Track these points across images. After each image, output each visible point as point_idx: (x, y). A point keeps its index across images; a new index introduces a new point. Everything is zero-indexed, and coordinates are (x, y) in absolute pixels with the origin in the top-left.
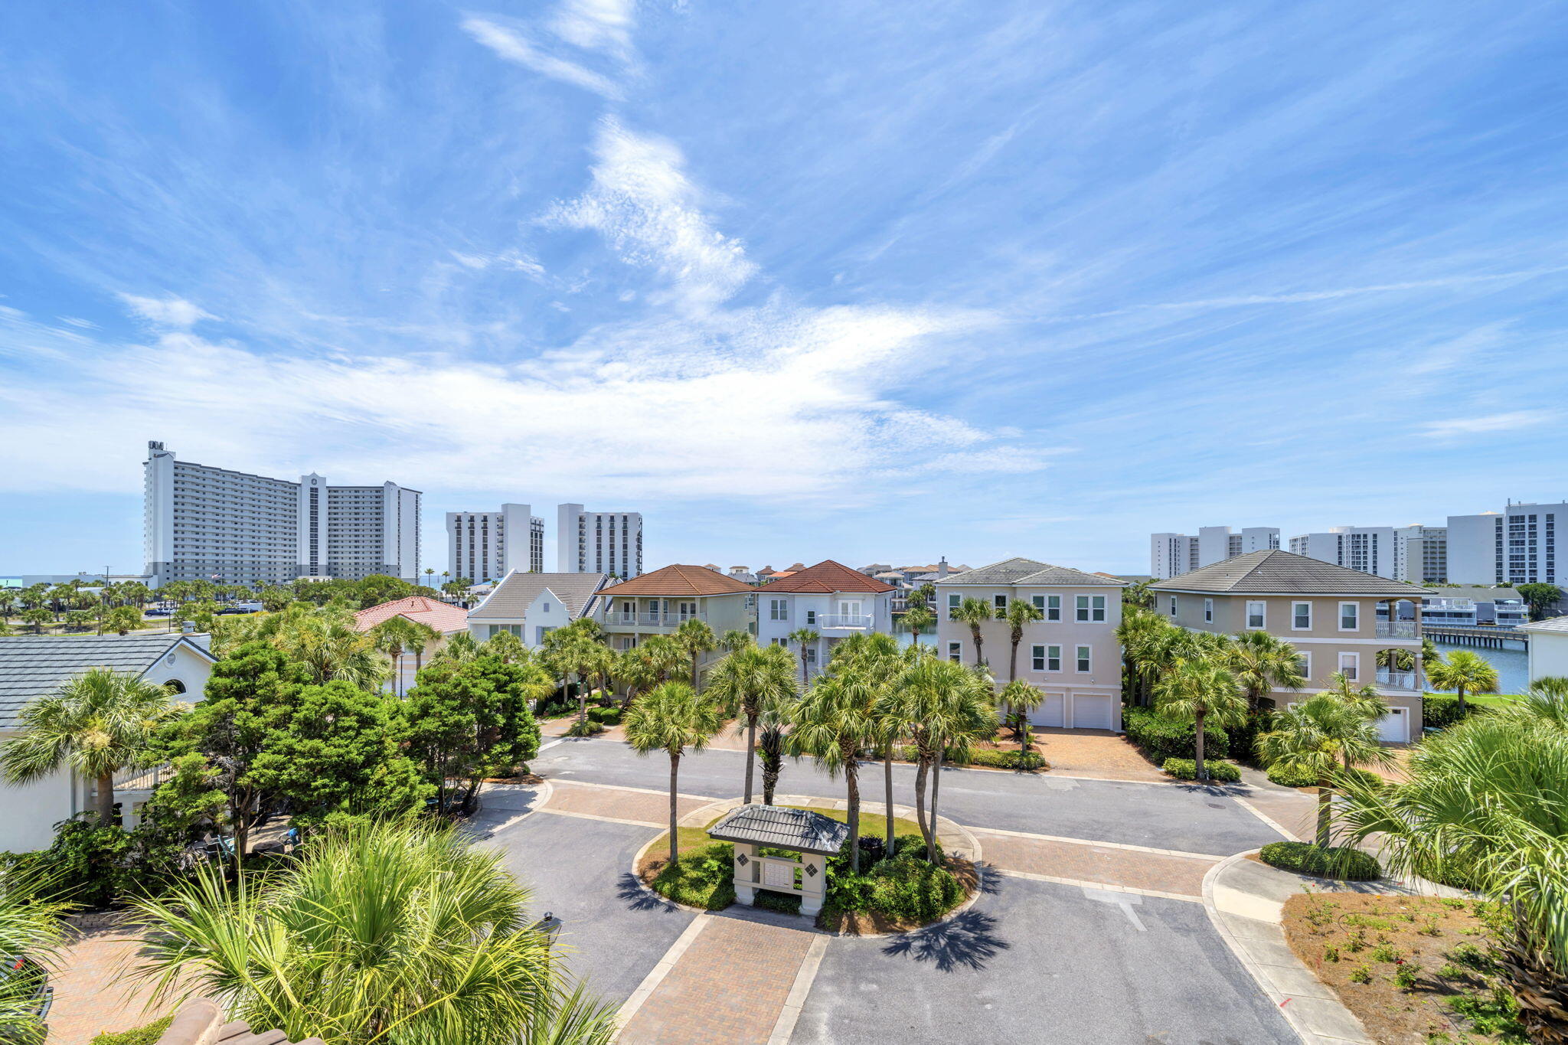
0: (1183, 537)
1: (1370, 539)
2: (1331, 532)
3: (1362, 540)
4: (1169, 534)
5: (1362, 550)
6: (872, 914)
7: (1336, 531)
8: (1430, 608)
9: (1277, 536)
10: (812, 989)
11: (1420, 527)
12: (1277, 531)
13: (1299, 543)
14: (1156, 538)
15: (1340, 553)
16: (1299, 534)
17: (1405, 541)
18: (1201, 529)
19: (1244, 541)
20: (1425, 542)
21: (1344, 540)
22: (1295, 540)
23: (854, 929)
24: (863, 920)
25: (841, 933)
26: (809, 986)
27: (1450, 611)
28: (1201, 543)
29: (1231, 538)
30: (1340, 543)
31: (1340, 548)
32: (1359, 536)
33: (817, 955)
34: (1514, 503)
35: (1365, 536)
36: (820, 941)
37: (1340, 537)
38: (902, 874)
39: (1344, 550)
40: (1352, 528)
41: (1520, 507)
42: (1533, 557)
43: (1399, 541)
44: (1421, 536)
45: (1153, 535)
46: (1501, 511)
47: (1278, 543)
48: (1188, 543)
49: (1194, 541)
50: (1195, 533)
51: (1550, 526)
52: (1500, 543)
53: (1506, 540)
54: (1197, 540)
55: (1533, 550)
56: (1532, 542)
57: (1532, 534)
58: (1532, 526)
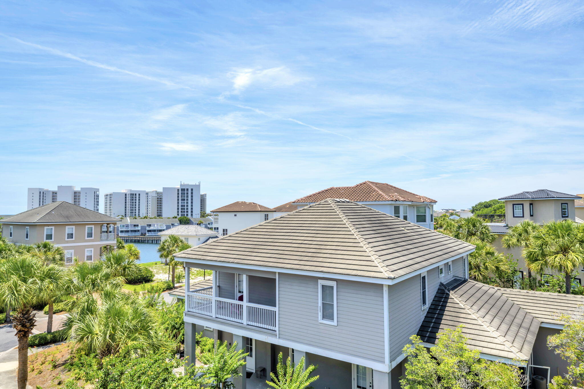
0: (48, 191)
1: (137, 196)
2: (122, 192)
3: (134, 196)
4: (40, 189)
5: (134, 201)
7: (124, 191)
8: (152, 228)
9: (98, 193)
11: (156, 191)
12: (98, 190)
13: (108, 197)
14: (31, 191)
15: (126, 202)
16: (109, 192)
17: (151, 197)
18: (59, 187)
19: (81, 195)
20: (158, 198)
21: (127, 196)
22: (107, 195)
27: (158, 229)
28: (58, 195)
29: (75, 193)
30: (126, 197)
31: (126, 200)
32: (133, 194)
35: (136, 194)
37: (126, 195)
39: (127, 201)
40: (131, 190)
41: (184, 185)
42: (187, 206)
43: (149, 197)
44: (156, 195)
45: (29, 189)
46: (179, 187)
47: (98, 197)
48: (51, 195)
49: (54, 194)
50: (55, 189)
51: (192, 193)
52: (178, 200)
53: (180, 198)
54: (56, 193)
55: (187, 203)
56: (187, 200)
57: (187, 196)
58: (187, 193)
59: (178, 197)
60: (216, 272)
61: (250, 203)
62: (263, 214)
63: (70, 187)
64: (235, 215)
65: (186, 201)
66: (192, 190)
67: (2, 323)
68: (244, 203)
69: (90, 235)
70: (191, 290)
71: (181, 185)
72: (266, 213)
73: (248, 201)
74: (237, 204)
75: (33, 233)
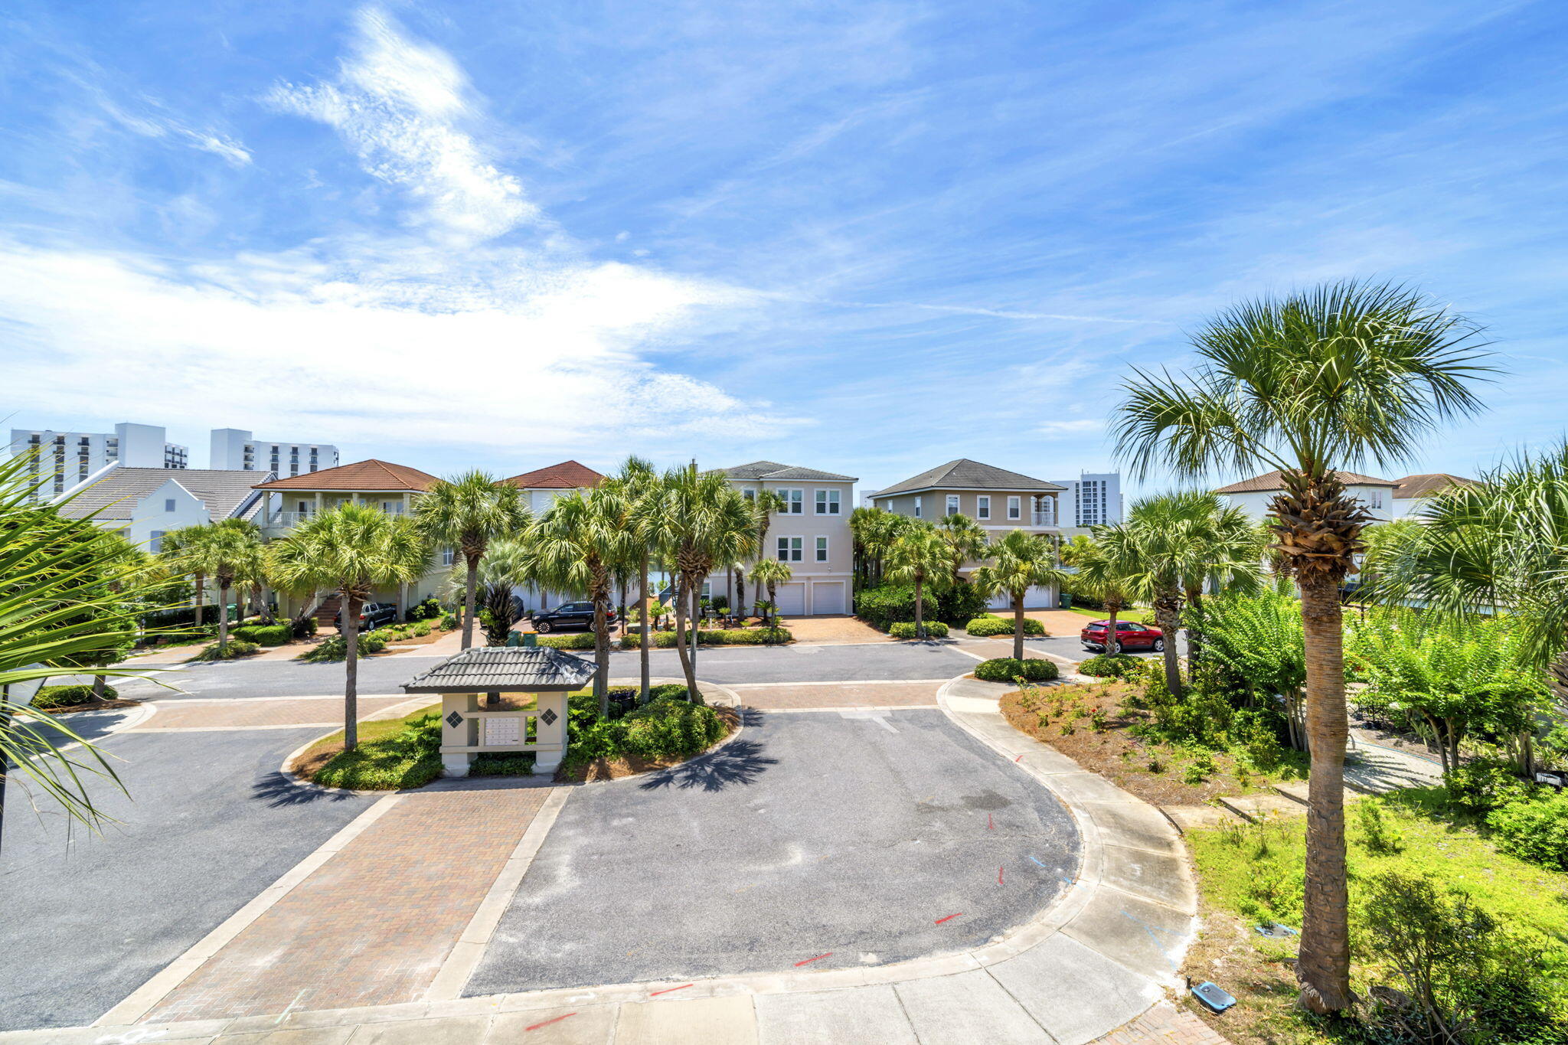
6: (625, 757)
10: (548, 837)
23: (604, 774)
24: (616, 765)
25: (587, 782)
26: (544, 835)
33: (556, 805)
34: (1086, 474)
36: (561, 793)
38: (661, 714)
46: (1078, 479)
51: (1104, 489)
52: (1078, 501)
53: (1081, 498)
55: (1095, 506)
56: (1095, 501)
57: (1095, 495)
58: (1095, 490)
59: (1077, 496)
65: (1092, 503)
66: (1104, 483)
71: (1083, 476)
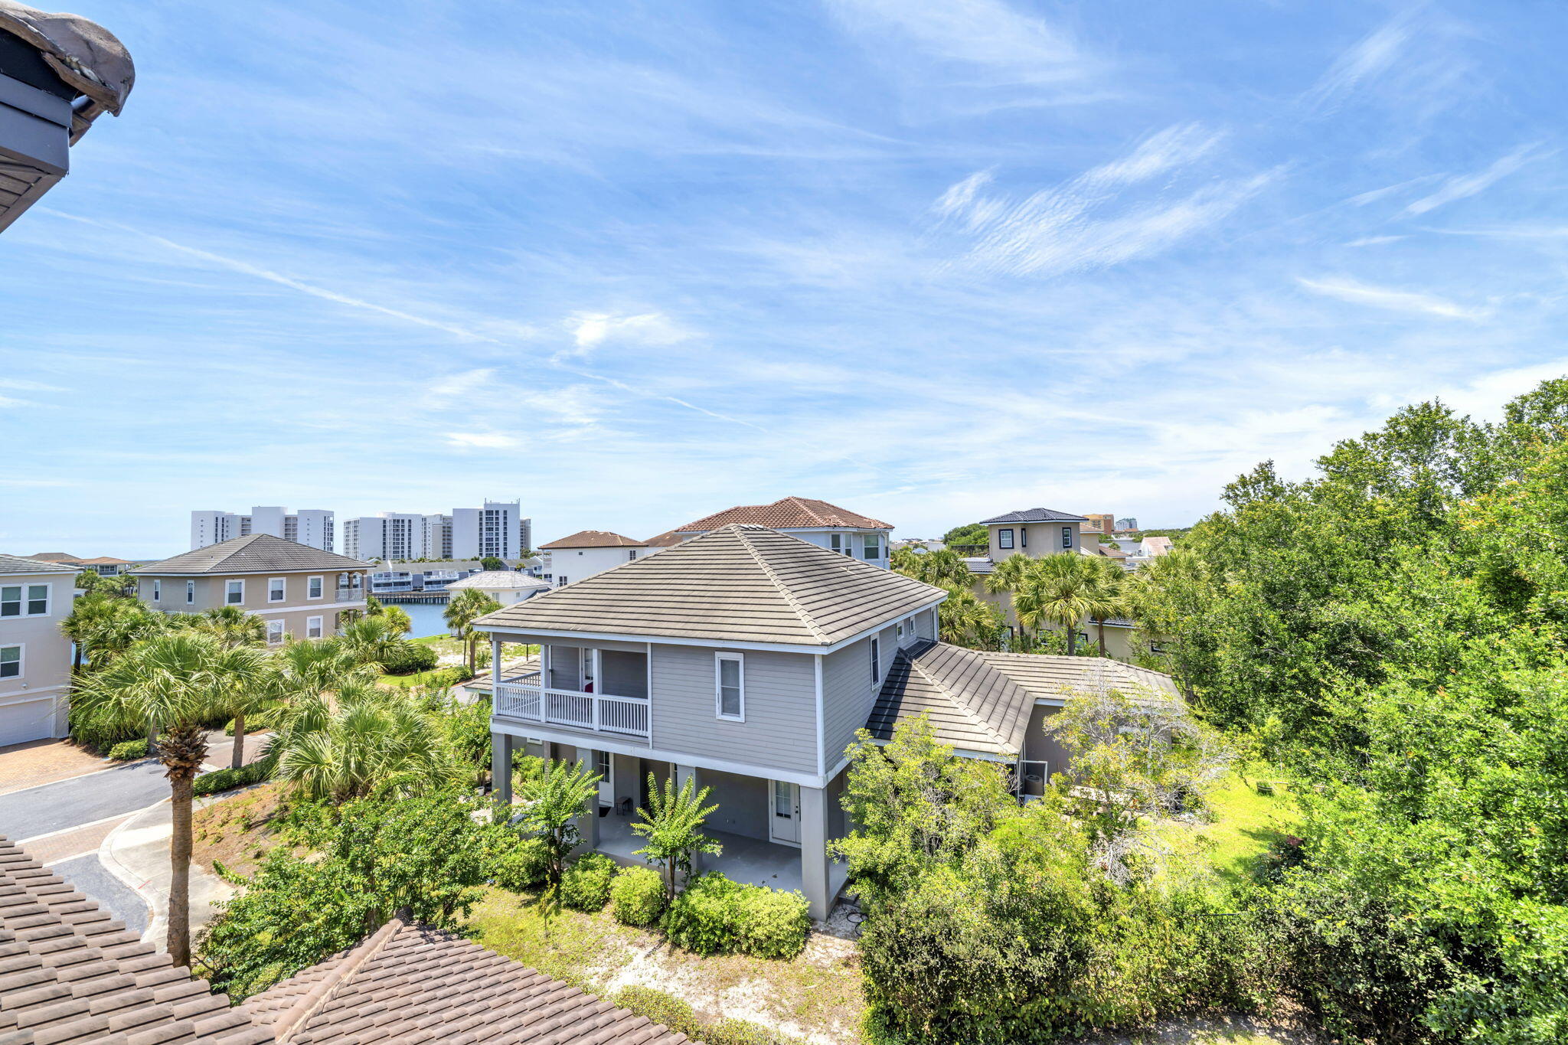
0: (233, 517)
1: (406, 524)
2: (378, 516)
3: (400, 524)
4: (216, 512)
5: (401, 533)
7: (382, 516)
8: (433, 578)
9: (331, 519)
11: (440, 516)
12: (332, 514)
13: (351, 526)
14: (198, 517)
15: (384, 535)
16: (352, 517)
17: (431, 526)
18: (254, 509)
19: (299, 522)
20: (444, 527)
21: (388, 524)
22: (349, 523)
27: (445, 579)
28: (253, 523)
29: (287, 519)
30: (384, 526)
31: (384, 530)
32: (398, 521)
34: (488, 502)
35: (403, 521)
37: (385, 521)
39: (388, 532)
40: (394, 514)
41: (491, 505)
42: (497, 539)
43: (428, 526)
44: (441, 522)
45: (195, 514)
46: (482, 507)
47: (332, 525)
48: (239, 523)
49: (246, 522)
50: (248, 513)
51: (505, 518)
52: (481, 529)
53: (484, 526)
54: (249, 520)
55: (497, 534)
56: (497, 529)
57: (497, 524)
58: (497, 518)
59: (481, 524)
60: (547, 646)
61: (606, 534)
62: (627, 551)
63: (278, 509)
64: (581, 554)
65: (494, 532)
66: (505, 512)
67: (140, 757)
68: (595, 534)
69: (316, 592)
70: (502, 679)
71: (486, 505)
72: (632, 549)
73: (602, 530)
74: (583, 535)
75: (201, 592)
